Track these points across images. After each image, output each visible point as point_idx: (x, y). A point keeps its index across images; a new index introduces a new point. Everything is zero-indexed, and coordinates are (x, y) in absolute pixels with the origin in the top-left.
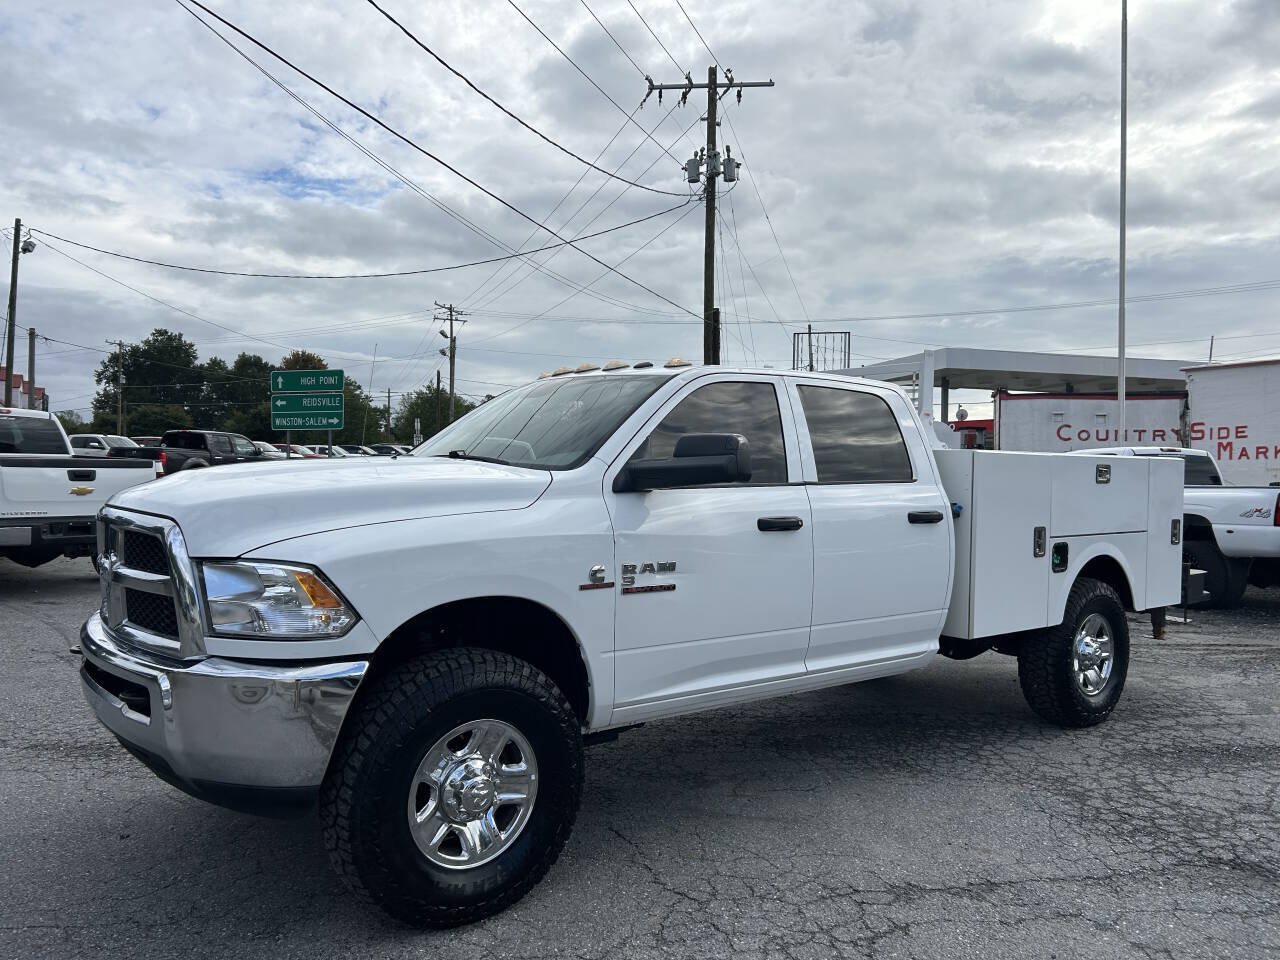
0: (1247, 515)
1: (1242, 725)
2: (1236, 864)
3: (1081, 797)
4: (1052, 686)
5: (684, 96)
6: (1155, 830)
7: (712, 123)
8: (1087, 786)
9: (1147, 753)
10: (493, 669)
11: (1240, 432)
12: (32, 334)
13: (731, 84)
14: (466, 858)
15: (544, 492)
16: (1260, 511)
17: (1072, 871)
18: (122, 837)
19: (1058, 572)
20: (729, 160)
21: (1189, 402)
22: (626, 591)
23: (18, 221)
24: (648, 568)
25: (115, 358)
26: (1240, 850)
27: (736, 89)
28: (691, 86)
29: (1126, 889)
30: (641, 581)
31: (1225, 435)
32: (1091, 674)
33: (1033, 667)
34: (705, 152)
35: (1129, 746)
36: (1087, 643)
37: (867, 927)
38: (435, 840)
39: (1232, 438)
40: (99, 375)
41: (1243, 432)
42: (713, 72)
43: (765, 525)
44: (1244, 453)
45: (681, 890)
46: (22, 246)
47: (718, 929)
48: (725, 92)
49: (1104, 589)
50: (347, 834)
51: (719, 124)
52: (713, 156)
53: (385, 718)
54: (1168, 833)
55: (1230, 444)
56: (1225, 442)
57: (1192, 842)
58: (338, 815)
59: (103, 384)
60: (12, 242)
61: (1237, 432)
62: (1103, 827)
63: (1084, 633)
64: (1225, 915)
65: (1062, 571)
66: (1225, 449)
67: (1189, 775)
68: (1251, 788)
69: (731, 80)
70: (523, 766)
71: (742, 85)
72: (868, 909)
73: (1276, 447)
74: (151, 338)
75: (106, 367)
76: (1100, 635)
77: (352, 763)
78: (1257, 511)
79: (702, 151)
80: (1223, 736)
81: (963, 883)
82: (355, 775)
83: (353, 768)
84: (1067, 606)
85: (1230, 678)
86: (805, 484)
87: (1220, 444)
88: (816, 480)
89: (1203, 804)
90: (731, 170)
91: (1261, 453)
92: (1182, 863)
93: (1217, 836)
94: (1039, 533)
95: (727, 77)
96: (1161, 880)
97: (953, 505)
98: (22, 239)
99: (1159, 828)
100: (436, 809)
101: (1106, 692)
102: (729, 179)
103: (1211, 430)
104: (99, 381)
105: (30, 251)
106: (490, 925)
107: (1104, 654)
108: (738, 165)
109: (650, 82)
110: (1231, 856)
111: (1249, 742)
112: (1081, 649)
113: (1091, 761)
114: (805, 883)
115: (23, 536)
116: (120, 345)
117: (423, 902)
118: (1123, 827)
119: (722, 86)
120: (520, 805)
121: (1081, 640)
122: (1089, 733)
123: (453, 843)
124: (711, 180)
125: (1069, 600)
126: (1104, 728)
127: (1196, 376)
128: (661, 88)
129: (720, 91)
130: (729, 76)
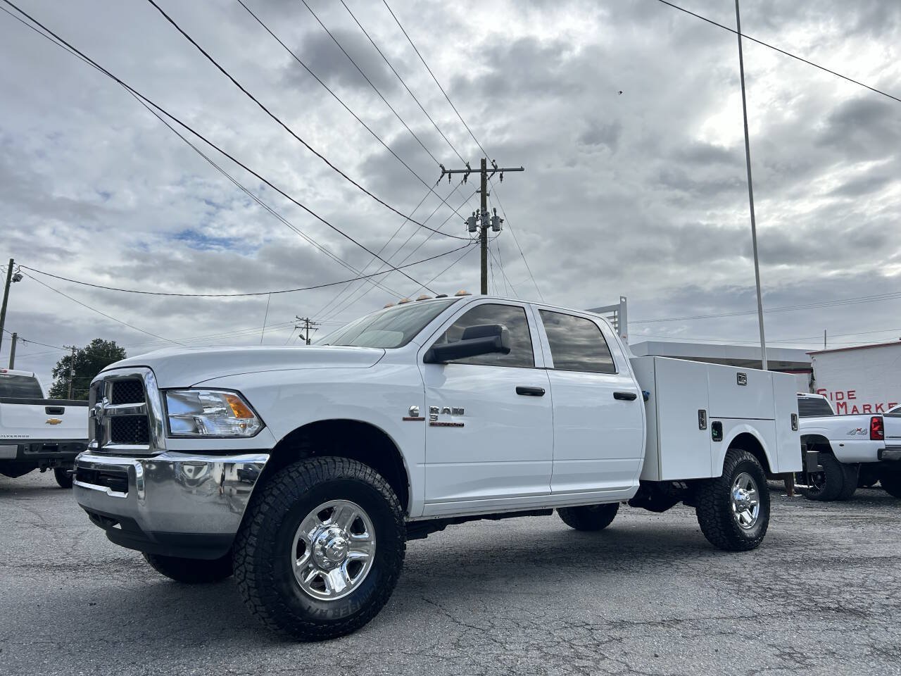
0: (852, 433)
1: (849, 549)
2: (838, 610)
3: (740, 582)
4: (719, 520)
5: (465, 177)
6: (786, 594)
7: (484, 194)
8: (743, 576)
9: (784, 562)
10: (348, 466)
11: (851, 395)
12: (15, 337)
13: (496, 170)
14: (328, 594)
15: (381, 358)
16: (859, 430)
17: (732, 614)
18: (91, 604)
19: (716, 441)
20: (496, 217)
21: (814, 375)
22: (432, 425)
23: (12, 261)
24: (446, 411)
25: (67, 360)
26: (842, 604)
27: (500, 173)
28: (470, 171)
29: (766, 622)
30: (443, 419)
31: (841, 397)
32: (745, 514)
33: (705, 508)
34: (480, 213)
35: (771, 559)
36: (740, 493)
37: (594, 639)
38: (308, 579)
39: (846, 399)
40: (56, 371)
41: (853, 395)
42: (484, 162)
43: (521, 391)
44: (855, 409)
45: (471, 625)
46: (13, 278)
47: (496, 641)
48: (492, 175)
49: (749, 457)
50: (252, 567)
51: (488, 195)
52: (485, 214)
53: (278, 492)
54: (796, 597)
55: (845, 403)
56: (841, 402)
57: (811, 600)
58: (247, 555)
59: (57, 379)
60: (6, 275)
61: (849, 395)
62: (753, 595)
63: (738, 486)
64: (830, 632)
65: (719, 441)
66: (842, 407)
67: (811, 571)
68: (852, 576)
69: (496, 167)
70: (366, 535)
71: (503, 170)
72: (595, 632)
73: (876, 405)
75: (60, 365)
76: (749, 488)
77: (256, 521)
78: (858, 430)
79: (478, 211)
80: (836, 554)
81: (659, 619)
82: (258, 527)
83: (257, 524)
84: (724, 465)
85: (844, 529)
86: (546, 368)
87: (838, 404)
88: (553, 367)
89: (819, 584)
90: (497, 223)
91: (867, 409)
92: (804, 610)
93: (828, 597)
94: (702, 413)
95: (493, 165)
96: (789, 617)
97: (643, 392)
98: (14, 272)
99: (790, 594)
100: (309, 559)
101: (757, 528)
102: (496, 229)
103: (831, 394)
104: (55, 376)
105: (18, 281)
106: (344, 640)
107: (752, 502)
108: (502, 221)
109: (443, 168)
110: (837, 606)
111: (853, 556)
112: (737, 497)
113: (747, 566)
114: (553, 621)
115: (11, 452)
116: (74, 349)
117: (300, 619)
118: (766, 593)
119: (490, 171)
120: (364, 561)
121: (736, 491)
122: (746, 554)
123: (320, 583)
124: (484, 230)
125: (725, 462)
126: (756, 551)
127: (816, 357)
128: (450, 172)
129: (489, 174)
130: (494, 163)
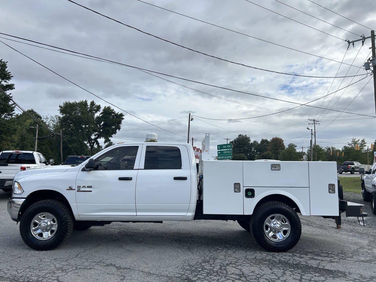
7: (373, 48)
12: (193, 139)
15: (66, 170)
19: (249, 198)
22: (78, 191)
23: (190, 114)
24: (84, 187)
28: (364, 39)
30: (82, 189)
34: (371, 59)
36: (275, 224)
43: (121, 179)
46: (191, 120)
60: (188, 119)
63: (273, 220)
70: (55, 223)
74: (238, 137)
76: (283, 222)
86: (139, 169)
88: (143, 168)
94: (237, 185)
107: (285, 228)
112: (272, 225)
120: (55, 231)
128: (353, 42)
